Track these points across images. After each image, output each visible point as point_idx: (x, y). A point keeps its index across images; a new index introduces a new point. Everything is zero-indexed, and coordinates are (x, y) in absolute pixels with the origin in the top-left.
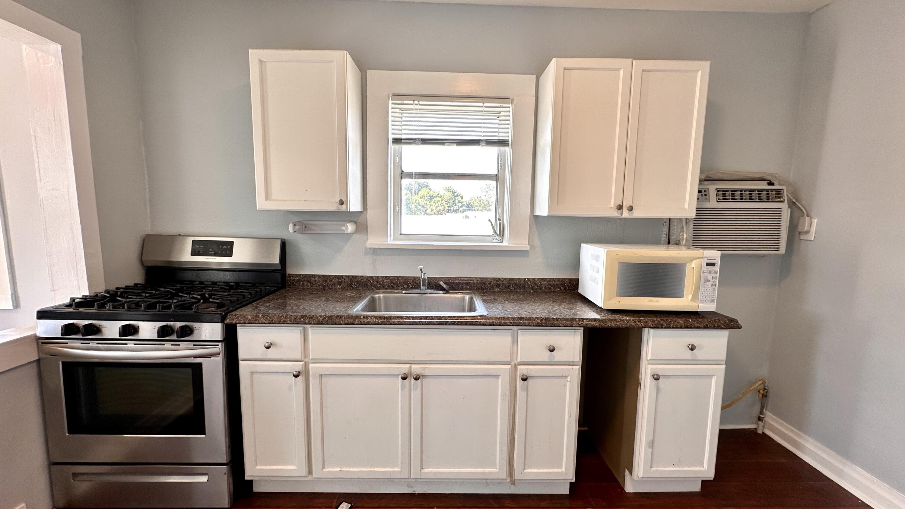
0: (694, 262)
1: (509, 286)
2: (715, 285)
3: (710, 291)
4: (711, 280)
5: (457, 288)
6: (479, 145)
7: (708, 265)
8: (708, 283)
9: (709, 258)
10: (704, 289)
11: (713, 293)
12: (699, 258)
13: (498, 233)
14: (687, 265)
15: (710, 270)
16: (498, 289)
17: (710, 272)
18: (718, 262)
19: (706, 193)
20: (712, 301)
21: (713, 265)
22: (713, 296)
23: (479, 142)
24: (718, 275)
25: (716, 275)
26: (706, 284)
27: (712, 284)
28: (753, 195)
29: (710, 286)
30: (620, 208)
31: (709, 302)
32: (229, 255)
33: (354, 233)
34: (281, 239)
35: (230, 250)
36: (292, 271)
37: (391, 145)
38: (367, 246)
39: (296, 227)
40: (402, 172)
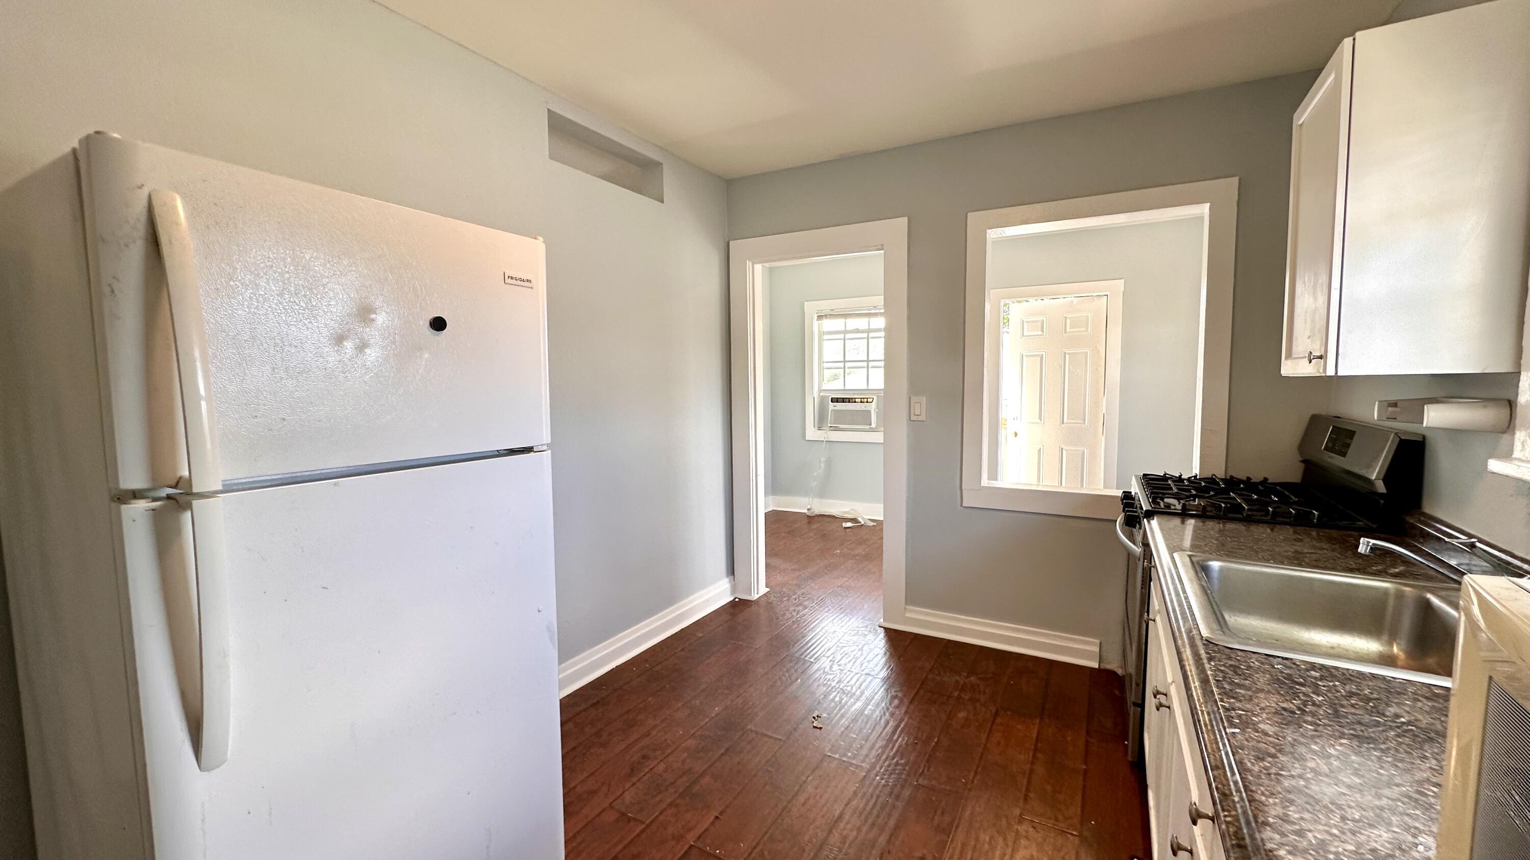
32: (1344, 455)
33: (1504, 432)
34: (1406, 432)
35: (1348, 446)
36: (1428, 508)
38: (1490, 468)
39: (1392, 409)
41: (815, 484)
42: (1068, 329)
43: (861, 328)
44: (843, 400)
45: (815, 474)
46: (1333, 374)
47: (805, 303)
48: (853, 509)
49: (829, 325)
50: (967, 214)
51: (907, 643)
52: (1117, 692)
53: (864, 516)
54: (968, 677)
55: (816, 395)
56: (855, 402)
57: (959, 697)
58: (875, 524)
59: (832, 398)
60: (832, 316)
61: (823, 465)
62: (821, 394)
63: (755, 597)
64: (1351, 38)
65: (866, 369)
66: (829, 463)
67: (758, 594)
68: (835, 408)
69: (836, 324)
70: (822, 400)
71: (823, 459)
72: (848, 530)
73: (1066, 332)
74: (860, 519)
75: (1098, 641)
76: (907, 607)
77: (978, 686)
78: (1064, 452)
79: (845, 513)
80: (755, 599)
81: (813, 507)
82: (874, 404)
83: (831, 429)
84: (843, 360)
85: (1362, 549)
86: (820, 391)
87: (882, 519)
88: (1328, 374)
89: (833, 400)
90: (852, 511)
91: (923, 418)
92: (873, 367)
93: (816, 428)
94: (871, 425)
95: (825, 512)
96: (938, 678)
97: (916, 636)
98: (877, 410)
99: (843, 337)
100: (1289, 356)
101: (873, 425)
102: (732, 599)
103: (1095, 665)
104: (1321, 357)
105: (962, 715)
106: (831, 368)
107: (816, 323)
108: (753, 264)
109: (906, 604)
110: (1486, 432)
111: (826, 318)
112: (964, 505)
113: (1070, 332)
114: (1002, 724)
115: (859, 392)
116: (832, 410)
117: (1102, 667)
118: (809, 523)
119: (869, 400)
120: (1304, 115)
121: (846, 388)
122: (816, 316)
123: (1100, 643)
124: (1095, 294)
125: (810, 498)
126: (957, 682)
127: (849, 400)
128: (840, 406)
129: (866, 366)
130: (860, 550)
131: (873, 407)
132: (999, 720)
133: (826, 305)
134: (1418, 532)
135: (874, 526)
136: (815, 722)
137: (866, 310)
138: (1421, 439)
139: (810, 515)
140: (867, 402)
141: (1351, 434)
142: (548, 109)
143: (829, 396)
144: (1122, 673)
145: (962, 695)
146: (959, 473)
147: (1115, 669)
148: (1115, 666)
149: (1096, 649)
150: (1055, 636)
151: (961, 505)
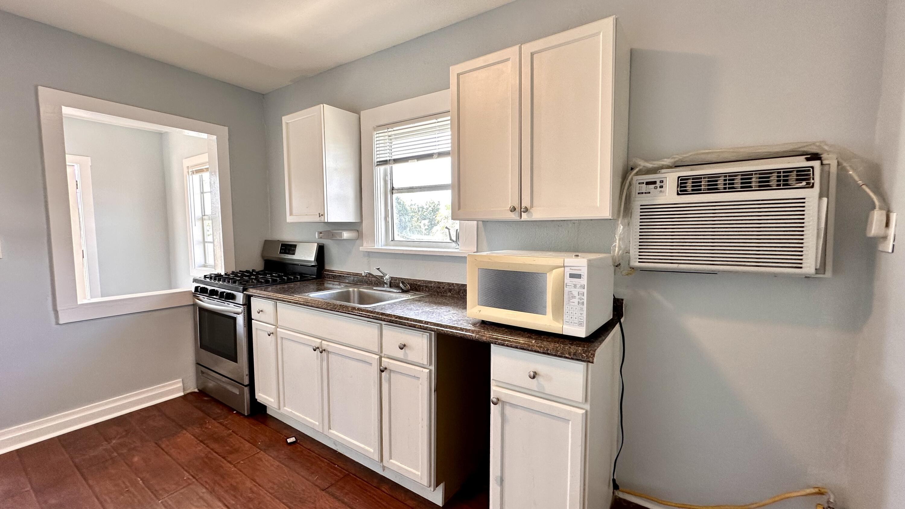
0: (554, 271)
1: (459, 292)
2: (583, 303)
3: (577, 310)
4: (578, 297)
5: (419, 290)
6: (433, 158)
7: (572, 276)
8: (573, 300)
9: (572, 268)
10: (568, 306)
11: (581, 314)
12: (561, 267)
13: (454, 239)
14: (548, 274)
15: (574, 283)
16: (451, 294)
17: (575, 286)
18: (584, 272)
19: (661, 184)
20: (580, 324)
21: (579, 276)
22: (581, 318)
23: (433, 155)
24: (585, 291)
25: (583, 290)
26: (571, 301)
27: (578, 302)
28: (771, 179)
29: (576, 303)
30: (513, 209)
31: (576, 324)
32: (293, 254)
33: (359, 239)
34: (319, 243)
35: (294, 250)
37: (376, 168)
38: (360, 250)
39: (321, 235)
40: (393, 189)
50: (37, 86)
54: (109, 443)
57: (120, 455)
64: (322, 105)
75: (180, 380)
77: (125, 442)
96: (86, 457)
100: (291, 214)
103: (182, 394)
104: (322, 215)
105: (136, 459)
110: (354, 239)
112: (61, 323)
114: (168, 446)
117: (186, 393)
120: (285, 120)
123: (182, 380)
126: (104, 450)
132: (163, 446)
134: (331, 276)
138: (322, 245)
141: (293, 246)
144: (198, 390)
145: (120, 451)
146: (50, 299)
147: (193, 391)
148: (193, 388)
149: (180, 385)
150: (151, 390)
151: (57, 323)
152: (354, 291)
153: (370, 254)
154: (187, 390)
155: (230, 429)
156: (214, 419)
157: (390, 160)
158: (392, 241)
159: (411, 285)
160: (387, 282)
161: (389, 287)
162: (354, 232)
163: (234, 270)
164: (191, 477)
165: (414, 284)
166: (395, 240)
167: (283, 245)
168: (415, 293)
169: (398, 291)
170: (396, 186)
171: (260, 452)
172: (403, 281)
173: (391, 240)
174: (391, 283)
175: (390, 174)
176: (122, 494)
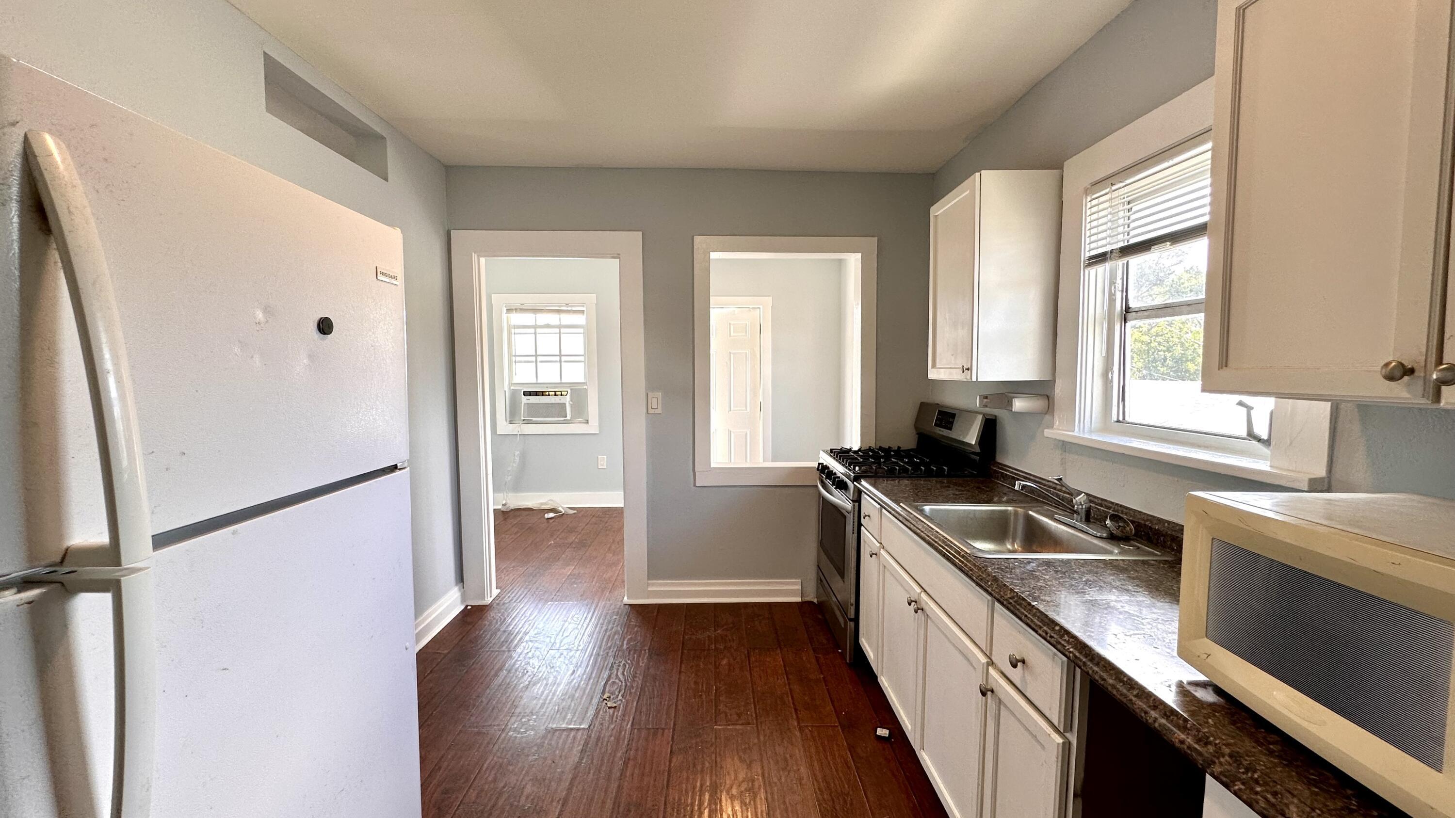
30: (1401, 372)
32: (950, 429)
33: (1046, 414)
34: (988, 415)
35: (952, 423)
36: (1000, 459)
37: (1087, 272)
38: (1046, 434)
39: (985, 400)
40: (1128, 309)
41: (510, 478)
42: (732, 334)
43: (552, 323)
44: (536, 394)
45: (510, 469)
46: (975, 380)
47: (493, 295)
48: (551, 500)
49: (517, 318)
50: (693, 237)
51: (655, 614)
52: (820, 617)
53: (563, 505)
54: (715, 630)
55: (506, 389)
56: (549, 395)
57: (716, 649)
58: (575, 511)
59: (524, 392)
60: (522, 310)
61: (517, 459)
62: (512, 388)
63: (488, 600)
64: (979, 173)
65: (559, 364)
66: (523, 456)
67: (491, 597)
68: (528, 402)
69: (528, 319)
70: (514, 395)
71: (517, 453)
72: (551, 521)
73: (730, 336)
74: (560, 509)
75: (800, 581)
76: (650, 582)
77: (726, 636)
78: (732, 435)
79: (542, 504)
80: (489, 602)
81: (508, 502)
82: (568, 397)
83: (524, 422)
84: (538, 354)
85: (1016, 488)
86: (511, 384)
87: (622, 505)
88: (973, 380)
89: (525, 394)
90: (550, 502)
91: (659, 411)
92: (565, 362)
93: (508, 422)
94: (566, 417)
95: (519, 506)
96: (694, 637)
97: (660, 607)
98: (571, 403)
99: (558, 332)
100: (934, 366)
101: (569, 417)
102: (462, 607)
103: (799, 600)
104: (968, 369)
105: (724, 662)
106: (521, 362)
107: (505, 316)
108: (479, 256)
109: (649, 579)
110: (1037, 413)
111: (516, 312)
112: (697, 485)
113: (734, 336)
114: (756, 661)
115: (553, 385)
116: (525, 404)
117: (804, 600)
118: (505, 519)
119: (563, 393)
120: (938, 210)
121: (538, 382)
122: (505, 309)
123: (802, 582)
124: (751, 307)
125: (505, 493)
126: (709, 637)
127: (542, 394)
128: (534, 399)
129: (534, 360)
130: (572, 538)
131: (567, 400)
132: (753, 659)
133: (517, 300)
134: (1000, 475)
135: (574, 513)
136: (608, 703)
137: (555, 306)
138: (994, 418)
139: (505, 510)
140: (561, 395)
141: (953, 416)
142: (264, 52)
143: (521, 390)
144: (818, 601)
145: (718, 646)
146: (691, 457)
147: (812, 600)
148: (812, 597)
149: (799, 587)
150: (769, 582)
151: (695, 485)
152: (1016, 513)
153: (1065, 446)
154: (807, 596)
155: (822, 673)
156: (814, 650)
157: (1111, 251)
158: (1118, 421)
159: (1138, 526)
160: (1080, 510)
161: (1083, 520)
162: (1038, 399)
163: (873, 446)
164: (754, 715)
165: (1145, 525)
166: (1127, 419)
167: (940, 413)
168: (1138, 548)
169: (1099, 534)
170: (1132, 304)
171: (837, 726)
172: (1118, 513)
173: (1115, 418)
174: (1088, 511)
175: (1123, 279)
176: (695, 697)
